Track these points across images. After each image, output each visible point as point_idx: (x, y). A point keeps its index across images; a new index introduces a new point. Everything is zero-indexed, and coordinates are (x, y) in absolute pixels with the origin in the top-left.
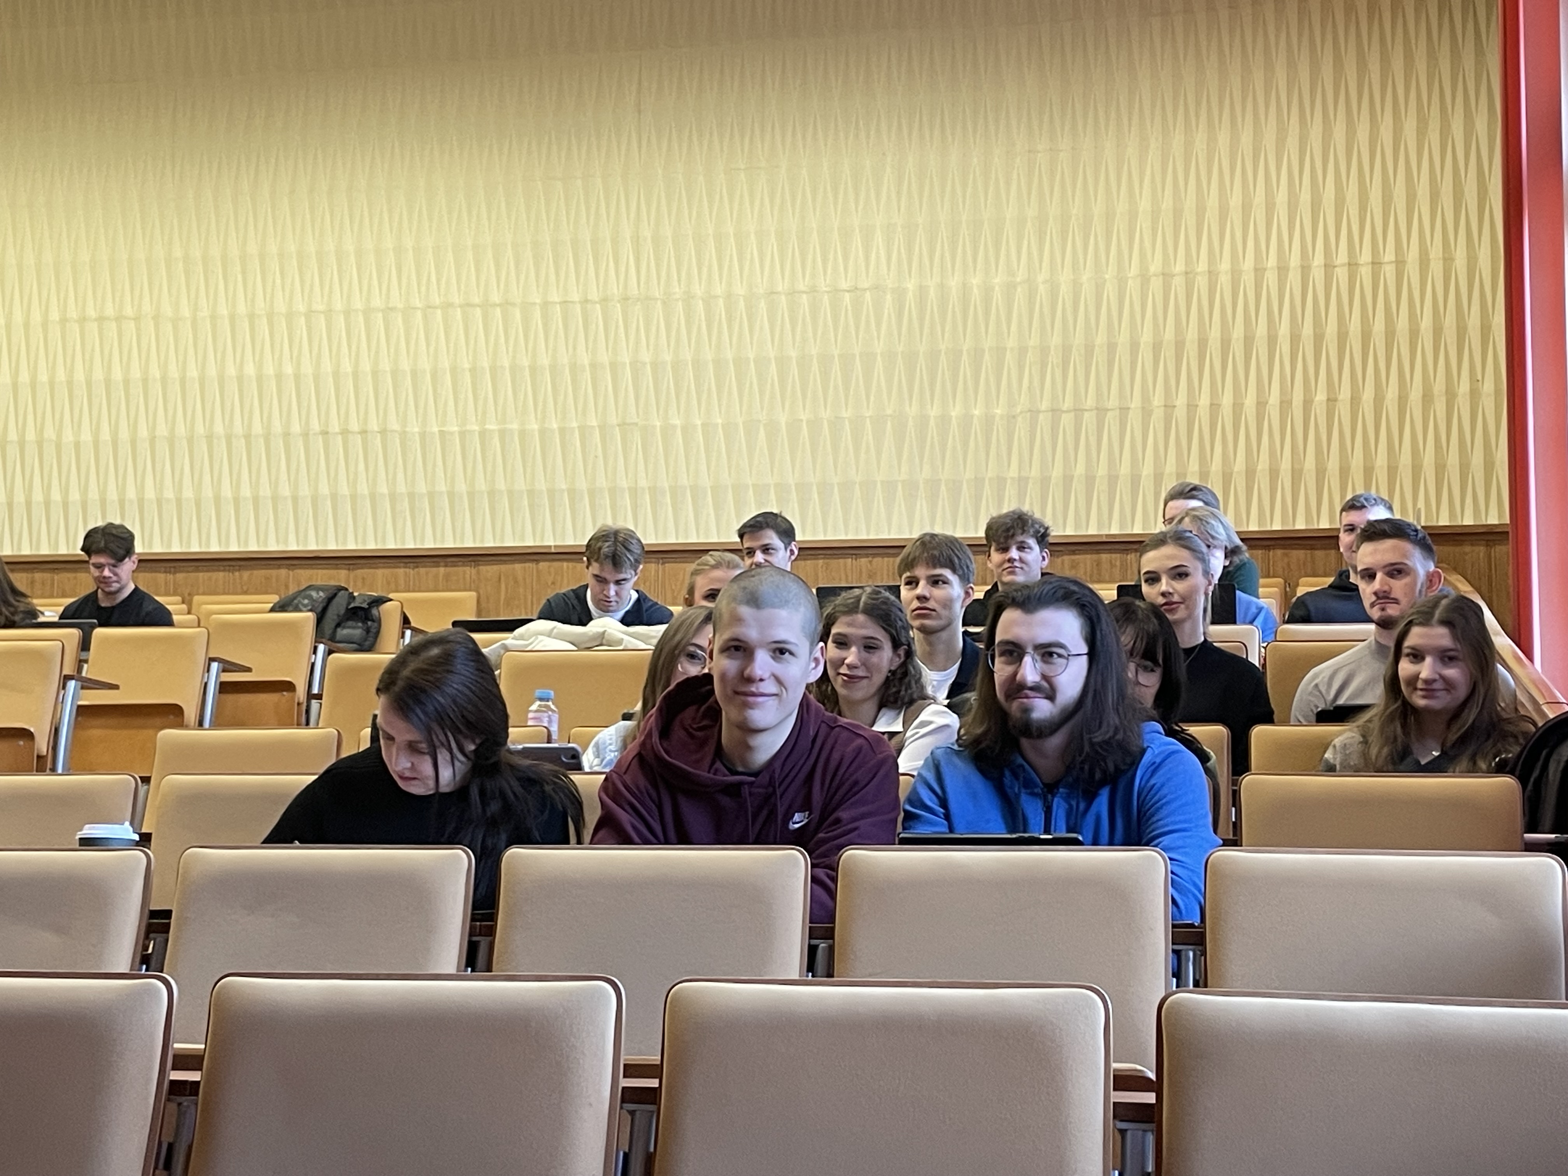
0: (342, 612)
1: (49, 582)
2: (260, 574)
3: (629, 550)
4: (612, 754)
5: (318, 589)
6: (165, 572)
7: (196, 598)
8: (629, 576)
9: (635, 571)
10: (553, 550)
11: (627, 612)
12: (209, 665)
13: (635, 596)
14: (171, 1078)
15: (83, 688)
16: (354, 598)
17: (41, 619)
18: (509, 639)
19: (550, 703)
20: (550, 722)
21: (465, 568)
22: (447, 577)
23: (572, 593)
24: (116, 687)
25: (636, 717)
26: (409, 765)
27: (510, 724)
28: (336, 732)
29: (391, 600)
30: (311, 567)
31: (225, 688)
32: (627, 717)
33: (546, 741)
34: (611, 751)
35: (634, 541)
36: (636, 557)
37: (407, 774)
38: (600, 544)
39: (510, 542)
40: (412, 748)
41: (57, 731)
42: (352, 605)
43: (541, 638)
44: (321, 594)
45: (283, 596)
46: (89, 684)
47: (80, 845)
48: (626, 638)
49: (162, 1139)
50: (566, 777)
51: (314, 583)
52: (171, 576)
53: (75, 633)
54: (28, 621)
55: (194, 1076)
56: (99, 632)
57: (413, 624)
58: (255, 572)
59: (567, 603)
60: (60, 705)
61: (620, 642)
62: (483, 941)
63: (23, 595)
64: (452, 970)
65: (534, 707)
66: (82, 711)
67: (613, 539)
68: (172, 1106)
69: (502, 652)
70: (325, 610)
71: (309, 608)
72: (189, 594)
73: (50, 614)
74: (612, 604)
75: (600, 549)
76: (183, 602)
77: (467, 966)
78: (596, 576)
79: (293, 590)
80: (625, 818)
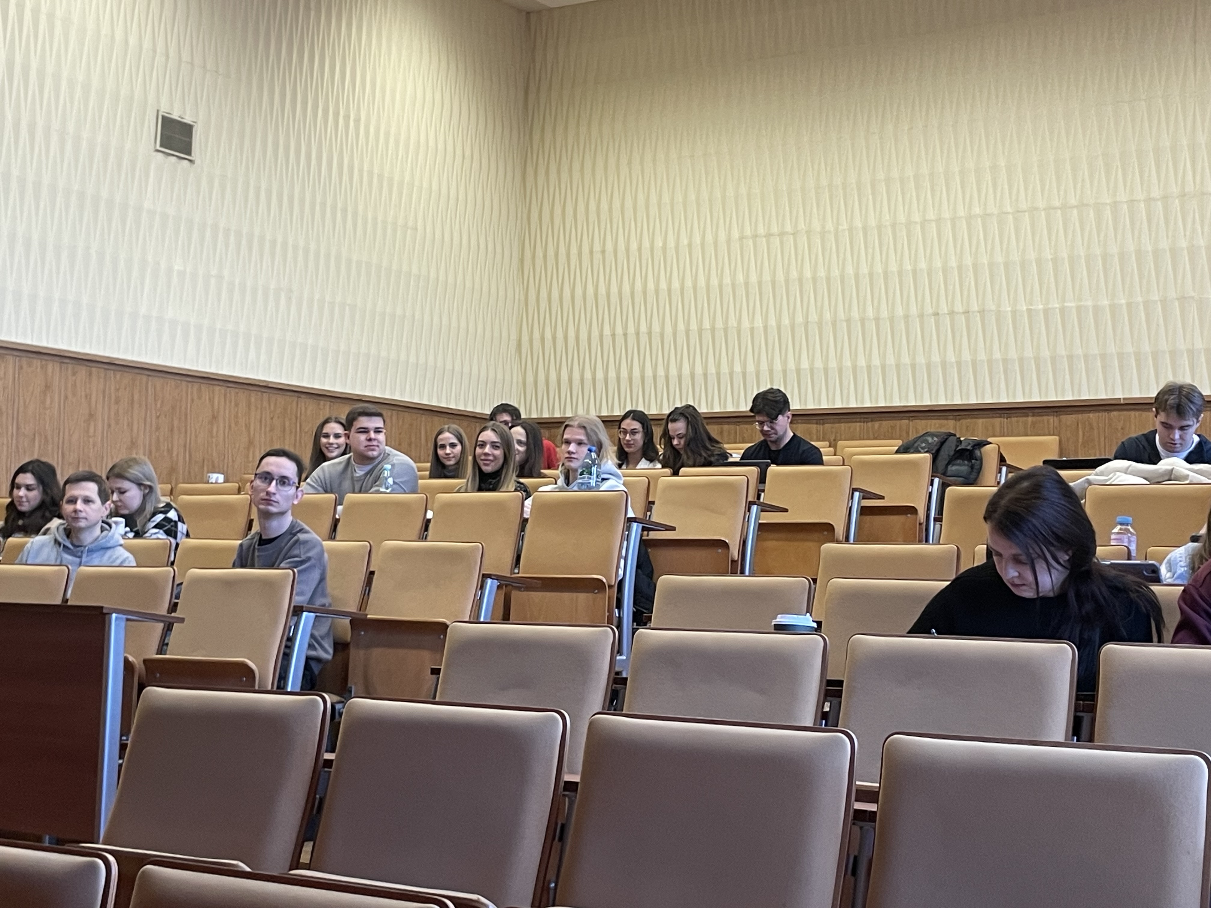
0: (952, 453)
1: (733, 432)
2: (886, 424)
3: (1192, 402)
4: (1183, 569)
5: (932, 435)
6: (817, 424)
7: (840, 443)
8: (1191, 423)
9: (1197, 419)
10: (1122, 402)
11: (1190, 453)
12: (853, 494)
13: (1196, 439)
14: (855, 808)
15: (762, 511)
16: (961, 441)
17: (731, 460)
18: (1092, 475)
19: (1129, 527)
20: (1130, 542)
21: (1049, 417)
22: (1033, 424)
23: (1143, 438)
24: (786, 510)
25: (1201, 539)
26: (1016, 574)
27: (1097, 543)
28: (956, 548)
29: (991, 443)
30: (927, 418)
31: (864, 511)
32: (1195, 539)
33: (1126, 558)
34: (1181, 567)
35: (1196, 395)
36: (1197, 407)
37: (1017, 582)
38: (1166, 397)
39: (1086, 396)
40: (1016, 560)
41: (744, 543)
42: (959, 448)
43: (1118, 474)
44: (935, 439)
45: (905, 441)
46: (767, 508)
47: (775, 629)
48: (1191, 474)
49: (850, 852)
50: (1147, 587)
51: (929, 430)
52: (821, 426)
53: (754, 469)
54: (721, 462)
55: (872, 807)
56: (773, 468)
57: (1008, 462)
58: (884, 423)
59: (1138, 446)
60: (746, 523)
61: (1186, 477)
62: (1086, 717)
63: (718, 442)
64: (1061, 739)
65: (1116, 530)
66: (762, 527)
67: (1177, 393)
68: (856, 829)
69: (1086, 485)
70: (938, 451)
71: (926, 450)
72: (834, 440)
73: (736, 457)
74: (1177, 446)
75: (1167, 401)
76: (830, 446)
77: (1073, 735)
78: (1163, 423)
79: (912, 436)
80: (1201, 622)
